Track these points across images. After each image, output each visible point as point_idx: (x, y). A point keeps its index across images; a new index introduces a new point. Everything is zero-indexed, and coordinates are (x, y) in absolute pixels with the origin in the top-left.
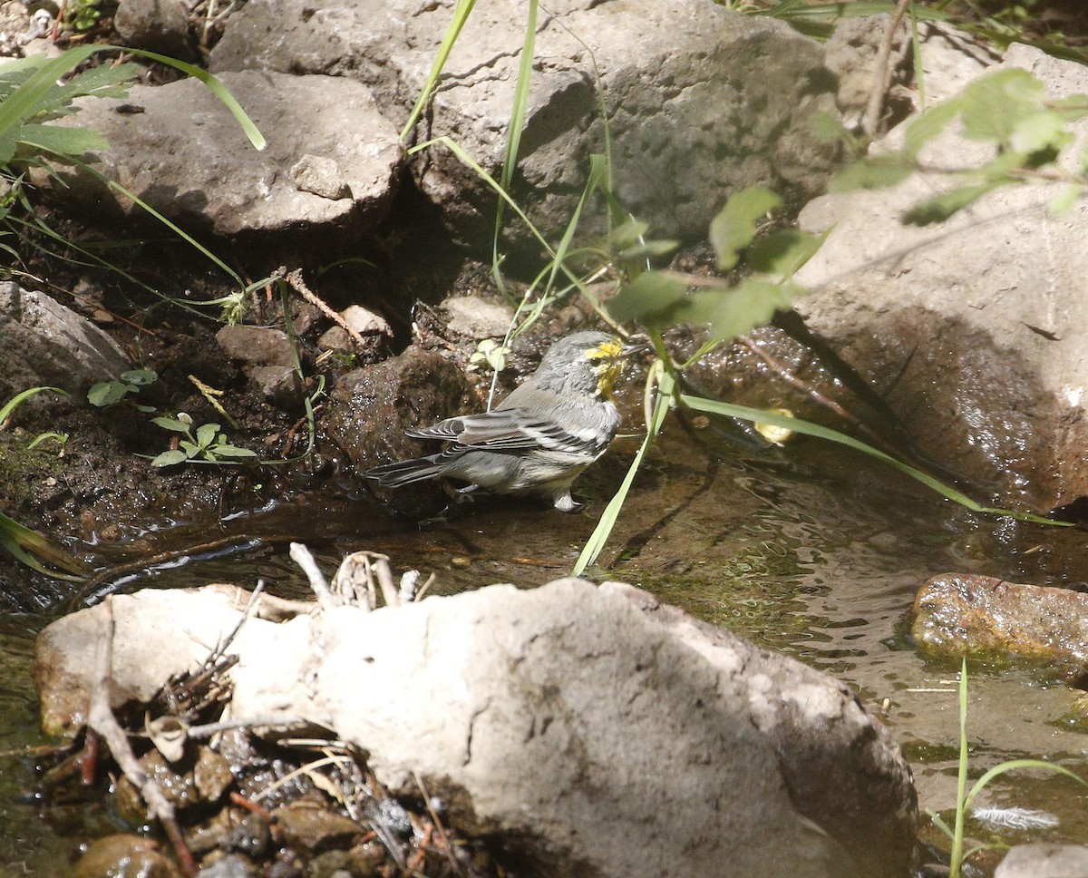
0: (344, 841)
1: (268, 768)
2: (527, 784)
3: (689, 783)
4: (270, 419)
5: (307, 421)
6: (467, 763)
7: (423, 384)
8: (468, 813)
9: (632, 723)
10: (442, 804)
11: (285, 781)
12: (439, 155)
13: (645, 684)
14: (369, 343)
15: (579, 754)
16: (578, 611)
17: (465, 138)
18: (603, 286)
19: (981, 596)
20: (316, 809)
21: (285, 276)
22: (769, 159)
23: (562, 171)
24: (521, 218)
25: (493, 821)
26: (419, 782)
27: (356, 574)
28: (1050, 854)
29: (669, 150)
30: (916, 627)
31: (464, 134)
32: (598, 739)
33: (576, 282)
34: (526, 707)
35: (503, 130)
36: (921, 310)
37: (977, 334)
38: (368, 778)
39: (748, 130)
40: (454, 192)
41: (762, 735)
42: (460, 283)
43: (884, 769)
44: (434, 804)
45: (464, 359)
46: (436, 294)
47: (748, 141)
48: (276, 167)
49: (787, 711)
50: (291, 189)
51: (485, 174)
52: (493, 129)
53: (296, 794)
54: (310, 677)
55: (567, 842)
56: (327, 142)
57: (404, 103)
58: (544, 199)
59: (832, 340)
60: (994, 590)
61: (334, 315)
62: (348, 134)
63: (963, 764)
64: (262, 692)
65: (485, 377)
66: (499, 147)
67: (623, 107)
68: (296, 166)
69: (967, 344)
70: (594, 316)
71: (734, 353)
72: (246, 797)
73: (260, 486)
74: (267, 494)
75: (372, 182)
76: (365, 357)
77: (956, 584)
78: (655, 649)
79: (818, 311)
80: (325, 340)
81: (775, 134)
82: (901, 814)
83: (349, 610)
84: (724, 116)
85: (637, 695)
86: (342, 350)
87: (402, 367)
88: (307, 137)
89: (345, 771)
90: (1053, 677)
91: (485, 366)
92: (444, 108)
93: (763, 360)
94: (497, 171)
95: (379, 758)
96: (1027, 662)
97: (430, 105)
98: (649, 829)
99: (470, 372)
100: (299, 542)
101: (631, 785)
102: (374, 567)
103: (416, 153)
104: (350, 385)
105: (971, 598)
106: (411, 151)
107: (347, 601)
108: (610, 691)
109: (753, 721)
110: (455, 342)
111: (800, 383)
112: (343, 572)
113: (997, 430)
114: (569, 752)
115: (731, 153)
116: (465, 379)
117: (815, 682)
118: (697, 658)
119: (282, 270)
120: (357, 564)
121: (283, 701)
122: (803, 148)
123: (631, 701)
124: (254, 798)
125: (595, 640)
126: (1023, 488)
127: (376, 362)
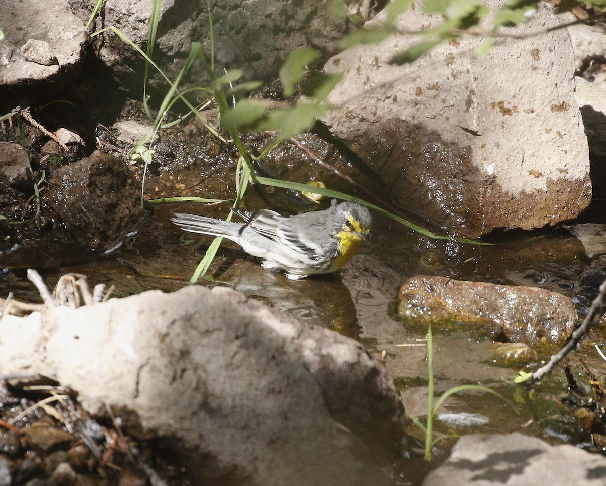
0: (64, 445)
1: (18, 404)
2: (173, 408)
3: (269, 404)
4: (13, 197)
5: (36, 197)
6: (136, 396)
7: (104, 174)
8: (138, 427)
9: (233, 370)
10: (123, 421)
11: (29, 411)
12: (109, 37)
13: (241, 347)
14: (71, 150)
15: (203, 389)
16: (200, 306)
17: (125, 26)
18: (209, 112)
19: (440, 289)
20: (47, 428)
21: (20, 112)
22: (305, 34)
23: (183, 44)
24: (160, 73)
25: (153, 431)
26: (108, 409)
27: (67, 286)
28: (484, 440)
29: (245, 30)
30: (401, 308)
31: (123, 24)
32: (214, 380)
33: (194, 110)
34: (171, 363)
35: (147, 21)
36: (398, 120)
37: (431, 133)
38: (78, 407)
39: (292, 17)
40: (119, 59)
41: (311, 375)
42: (124, 113)
43: (384, 392)
44: (118, 422)
45: (128, 157)
46: (110, 119)
47: (292, 23)
48: (13, 48)
49: (326, 360)
50: (22, 60)
51: (137, 48)
52: (141, 21)
53: (35, 418)
54: (41, 349)
55: (198, 442)
56: (42, 31)
57: (87, 7)
58: (173, 61)
59: (345, 140)
60: (446, 284)
61: (50, 134)
62: (55, 26)
63: (431, 388)
64: (13, 359)
65: (141, 168)
66: (144, 31)
67: (218, 6)
68: (24, 47)
69: (426, 139)
70: (204, 130)
71: (288, 149)
72: (6, 421)
73: (9, 237)
74: (13, 241)
75: (69, 54)
76: (69, 158)
77: (423, 282)
78: (246, 326)
79: (337, 123)
80: (45, 149)
81: (309, 18)
82: (395, 419)
83: (63, 308)
84: (278, 9)
85: (236, 353)
86: (55, 155)
87: (91, 164)
88: (30, 29)
89: (64, 404)
90: (482, 335)
91: (140, 161)
92: (111, 9)
93: (305, 153)
94: (144, 46)
95: (84, 396)
96: (467, 326)
97: (103, 8)
98: (246, 433)
99: (132, 165)
100: (33, 269)
101: (234, 407)
102: (78, 283)
103: (96, 36)
104: (61, 175)
105: (432, 290)
106: (92, 36)
107: (62, 303)
108: (220, 352)
109: (306, 366)
110: (122, 148)
111: (328, 166)
112: (60, 285)
113: (446, 189)
114: (197, 388)
115: (283, 31)
116: (128, 169)
117: (342, 343)
118: (271, 330)
119: (18, 108)
120: (67, 281)
121: (26, 363)
122: (325, 26)
123: (233, 357)
124: (11, 422)
125: (210, 322)
126: (462, 224)
127: (76, 161)
